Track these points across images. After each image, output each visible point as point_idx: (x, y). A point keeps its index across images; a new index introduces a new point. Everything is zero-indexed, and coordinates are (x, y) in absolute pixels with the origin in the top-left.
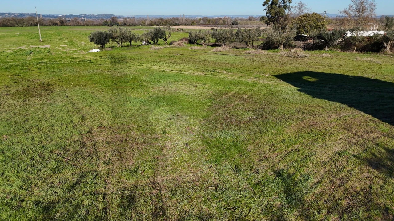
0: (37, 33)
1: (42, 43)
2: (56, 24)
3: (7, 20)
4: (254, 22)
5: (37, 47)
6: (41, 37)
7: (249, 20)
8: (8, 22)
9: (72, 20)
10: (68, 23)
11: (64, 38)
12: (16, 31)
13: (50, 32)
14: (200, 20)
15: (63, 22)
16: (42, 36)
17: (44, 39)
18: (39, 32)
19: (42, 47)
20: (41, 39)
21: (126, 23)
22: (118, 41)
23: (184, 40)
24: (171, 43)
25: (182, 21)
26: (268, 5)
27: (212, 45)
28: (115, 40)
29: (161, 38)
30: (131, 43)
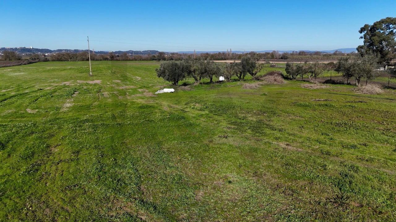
0: (88, 67)
1: (91, 78)
2: (106, 59)
3: (62, 54)
4: (305, 56)
5: (85, 82)
6: (91, 71)
7: (299, 54)
8: (62, 57)
9: (121, 56)
10: (118, 58)
11: (115, 72)
12: (68, 65)
13: (100, 66)
14: (247, 54)
15: (113, 57)
16: (93, 70)
17: (95, 73)
18: (89, 66)
19: (91, 82)
20: (91, 73)
21: (173, 58)
22: (196, 76)
23: (276, 74)
24: (258, 79)
25: (229, 55)
26: (366, 32)
27: (324, 81)
28: (192, 75)
29: (249, 71)
30: (211, 79)
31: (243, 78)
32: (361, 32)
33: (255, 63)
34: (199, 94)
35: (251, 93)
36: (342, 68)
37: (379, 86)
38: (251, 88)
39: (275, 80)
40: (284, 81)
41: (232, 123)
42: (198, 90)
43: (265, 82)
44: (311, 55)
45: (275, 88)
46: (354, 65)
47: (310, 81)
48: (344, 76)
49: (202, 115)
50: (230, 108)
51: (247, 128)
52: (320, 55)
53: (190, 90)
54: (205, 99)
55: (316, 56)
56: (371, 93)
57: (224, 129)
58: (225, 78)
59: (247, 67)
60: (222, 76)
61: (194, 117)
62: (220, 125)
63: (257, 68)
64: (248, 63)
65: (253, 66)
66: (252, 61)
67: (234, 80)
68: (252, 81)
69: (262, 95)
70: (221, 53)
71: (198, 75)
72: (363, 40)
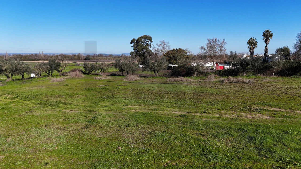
4: (102, 58)
7: (98, 56)
14: (57, 56)
22: (8, 74)
23: (77, 71)
24: (63, 75)
25: (41, 56)
26: (134, 43)
27: (110, 74)
28: (4, 73)
29: (56, 69)
30: (23, 76)
31: (52, 74)
32: (131, 43)
33: (60, 63)
34: (11, 88)
35: (57, 85)
36: (118, 66)
37: (137, 76)
38: (57, 81)
39: (76, 75)
40: (82, 75)
41: (37, 104)
42: (10, 85)
43: (69, 77)
44: (106, 57)
45: (76, 80)
46: (124, 64)
47: (101, 75)
48: (120, 71)
49: (13, 102)
50: (38, 95)
51: (48, 105)
52: (112, 57)
53: (3, 86)
54: (17, 91)
55: (109, 58)
56: (132, 80)
57: (30, 108)
58: (36, 75)
59: (54, 66)
60: (33, 73)
61: (6, 104)
62: (27, 106)
63: (62, 66)
64: (54, 63)
65: (58, 65)
66: (57, 61)
67: (44, 76)
68: (59, 76)
69: (65, 86)
70: (34, 54)
71: (10, 73)
72: (133, 48)
